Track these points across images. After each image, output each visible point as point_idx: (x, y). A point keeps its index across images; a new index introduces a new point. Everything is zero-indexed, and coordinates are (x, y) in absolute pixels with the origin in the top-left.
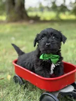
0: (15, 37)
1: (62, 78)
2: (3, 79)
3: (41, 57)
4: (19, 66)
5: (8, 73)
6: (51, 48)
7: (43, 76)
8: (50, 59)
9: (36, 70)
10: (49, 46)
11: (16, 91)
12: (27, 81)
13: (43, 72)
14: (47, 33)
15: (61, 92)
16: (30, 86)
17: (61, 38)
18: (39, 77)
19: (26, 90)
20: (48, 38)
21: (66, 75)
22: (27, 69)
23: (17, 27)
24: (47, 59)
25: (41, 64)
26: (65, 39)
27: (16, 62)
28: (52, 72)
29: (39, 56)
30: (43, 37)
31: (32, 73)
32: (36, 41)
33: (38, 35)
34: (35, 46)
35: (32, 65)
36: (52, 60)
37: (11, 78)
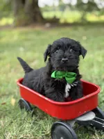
1: (79, 102)
2: (4, 104)
3: (53, 75)
4: (25, 87)
5: (12, 96)
7: (55, 100)
8: (64, 78)
9: (46, 91)
11: (21, 120)
12: (36, 107)
13: (55, 95)
15: (78, 121)
16: (39, 114)
18: (50, 101)
19: (34, 118)
21: (84, 98)
22: (35, 91)
24: (61, 77)
27: (21, 82)
28: (67, 95)
29: (50, 74)
30: (57, 49)
31: (41, 96)
32: (48, 53)
34: (45, 60)
35: (42, 86)
36: (67, 79)
37: (15, 103)
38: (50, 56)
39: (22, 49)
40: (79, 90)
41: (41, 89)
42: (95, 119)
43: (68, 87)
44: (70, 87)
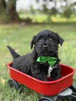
0: (7, 39)
3: (38, 60)
4: (15, 70)
6: (48, 50)
10: (46, 48)
11: (11, 96)
12: (23, 85)
14: (45, 35)
15: (60, 96)
16: (26, 91)
17: (58, 40)
19: (22, 95)
23: (8, 29)
24: (45, 61)
25: (38, 67)
27: (11, 65)
28: (49, 75)
30: (40, 39)
31: (29, 76)
33: (35, 37)
34: (32, 48)
37: (5, 83)
38: (35, 45)
39: (5, 41)
41: (28, 71)
44: (52, 69)
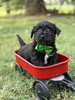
2: (5, 66)
8: (44, 50)
20: (43, 31)
26: (60, 31)
40: (55, 60)
42: (64, 80)
43: (47, 57)
